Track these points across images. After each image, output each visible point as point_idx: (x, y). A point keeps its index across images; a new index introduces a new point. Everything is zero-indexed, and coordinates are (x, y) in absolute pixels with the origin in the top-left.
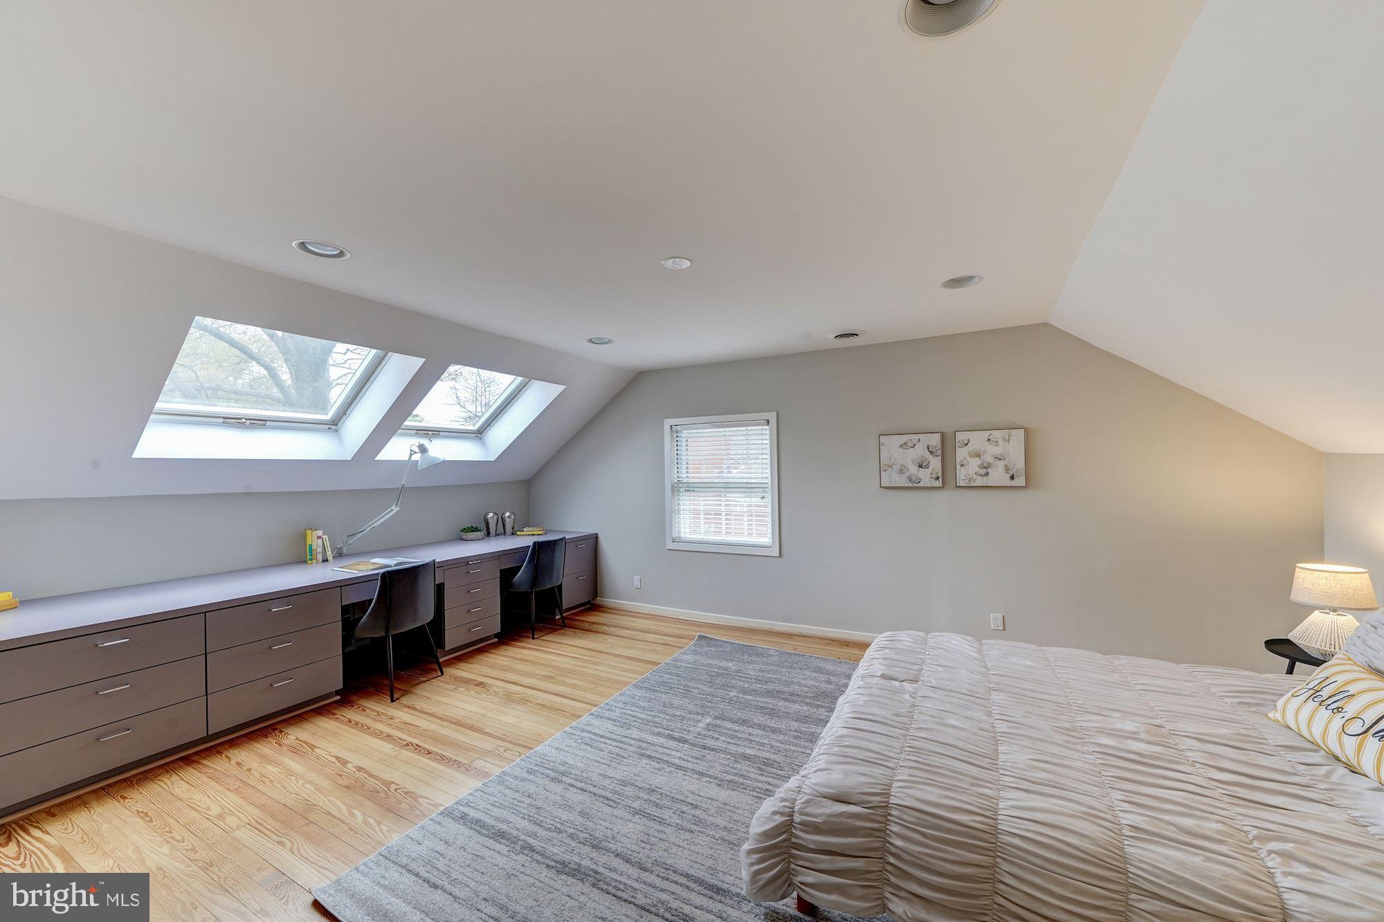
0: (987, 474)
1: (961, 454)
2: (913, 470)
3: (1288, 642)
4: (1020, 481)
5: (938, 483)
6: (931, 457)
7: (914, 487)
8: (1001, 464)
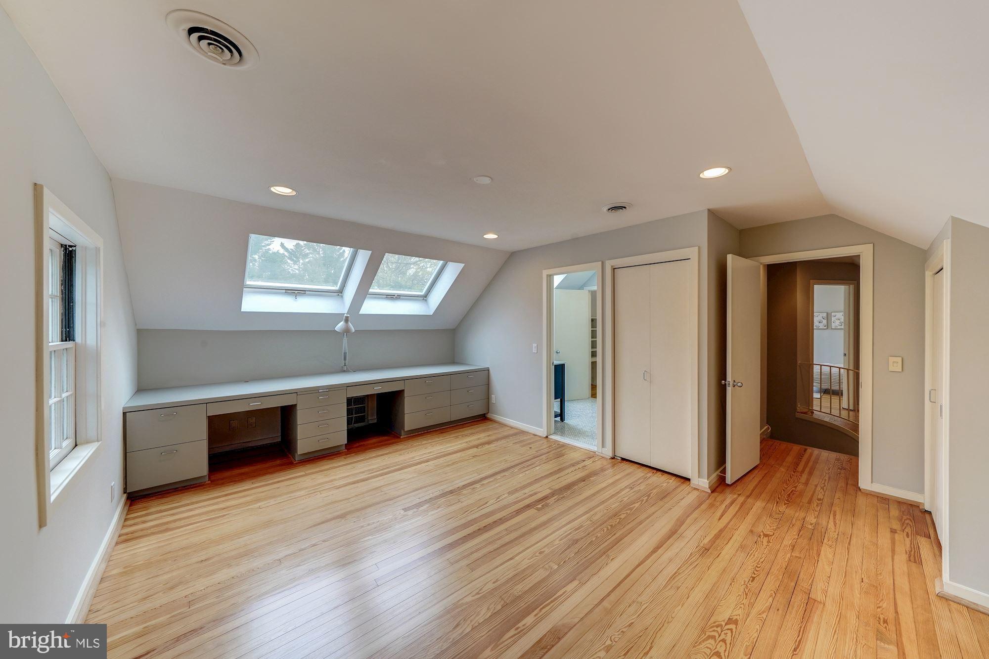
1: (833, 319)
5: (826, 328)
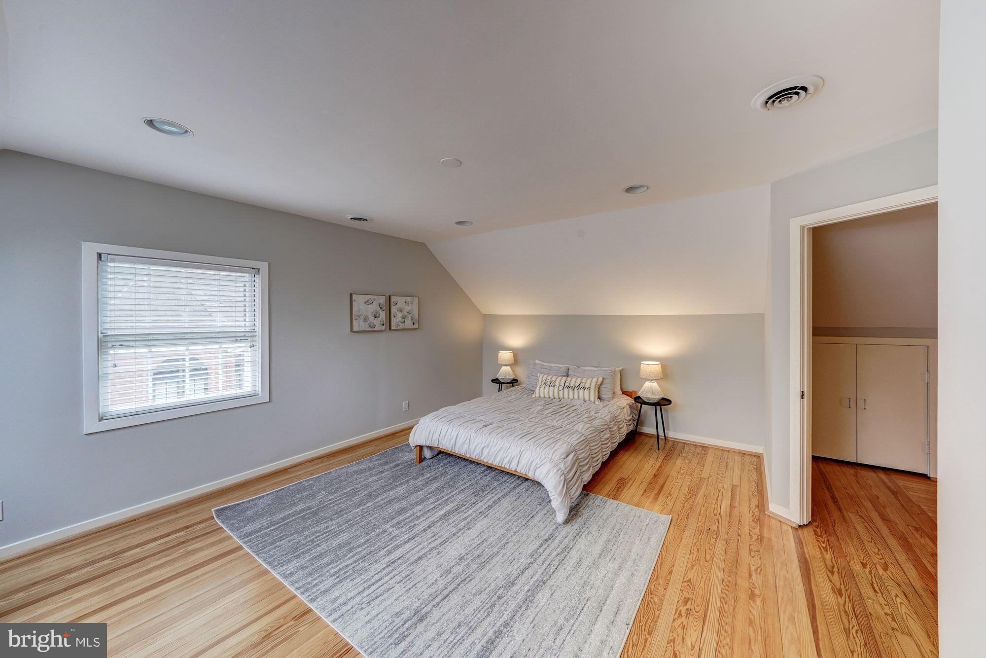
0: (404, 322)
1: (394, 309)
2: (371, 319)
3: (497, 379)
4: (416, 326)
5: (383, 328)
6: (381, 311)
7: (372, 331)
8: (410, 316)
